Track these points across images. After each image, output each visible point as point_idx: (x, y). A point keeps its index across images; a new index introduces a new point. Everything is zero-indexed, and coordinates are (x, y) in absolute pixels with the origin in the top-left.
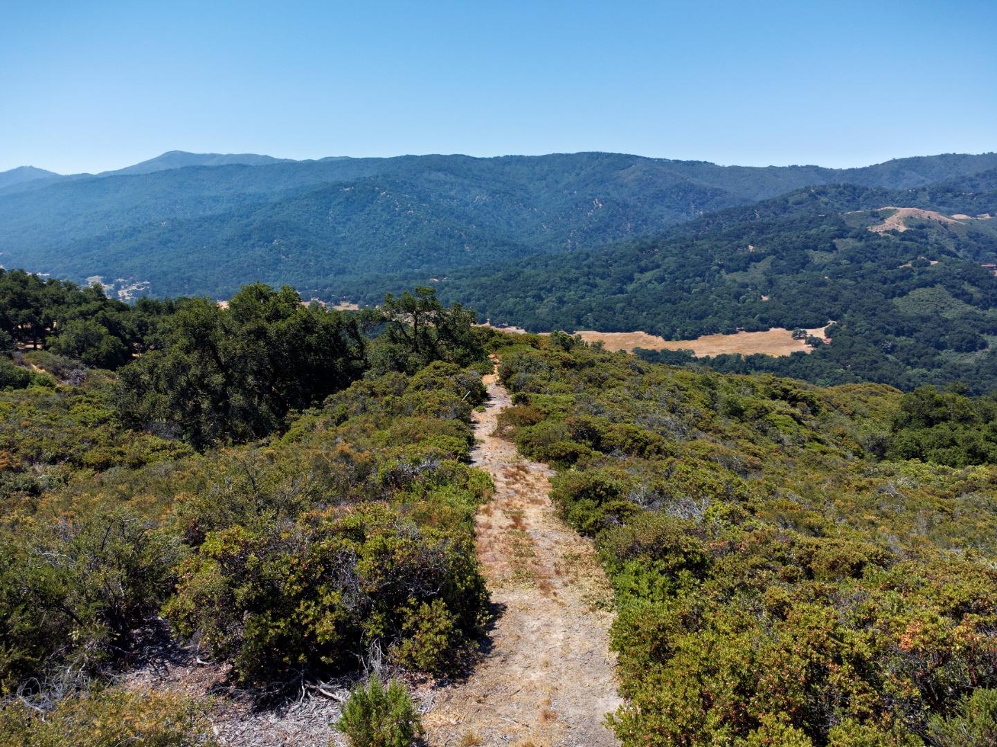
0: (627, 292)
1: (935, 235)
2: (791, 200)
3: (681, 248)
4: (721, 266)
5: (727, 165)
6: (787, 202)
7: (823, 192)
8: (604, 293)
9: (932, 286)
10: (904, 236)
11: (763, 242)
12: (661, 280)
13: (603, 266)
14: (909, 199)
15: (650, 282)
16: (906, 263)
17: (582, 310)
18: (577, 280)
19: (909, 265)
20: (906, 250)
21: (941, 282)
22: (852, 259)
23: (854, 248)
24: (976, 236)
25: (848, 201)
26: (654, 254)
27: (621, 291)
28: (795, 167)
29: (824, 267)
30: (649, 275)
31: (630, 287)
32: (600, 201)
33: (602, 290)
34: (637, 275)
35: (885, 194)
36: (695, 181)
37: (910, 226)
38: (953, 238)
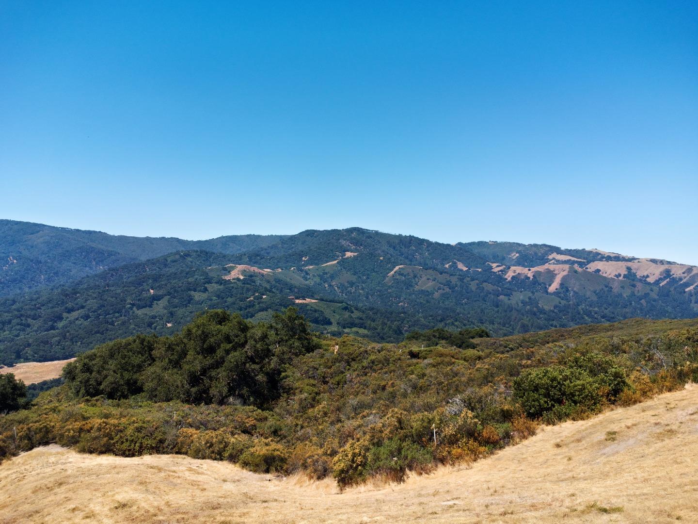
0: (57, 329)
1: (259, 281)
2: (169, 260)
3: (99, 293)
4: (133, 305)
5: (116, 235)
6: (167, 261)
7: (187, 255)
8: (36, 331)
9: (267, 310)
10: (244, 282)
11: (160, 287)
12: (87, 317)
13: (31, 309)
14: (239, 260)
15: (77, 319)
16: (250, 297)
17: (21, 346)
18: (10, 322)
19: (252, 299)
20: (248, 290)
21: (270, 308)
22: (218, 296)
23: (219, 289)
24: (278, 281)
25: (204, 261)
26: (76, 299)
27: (53, 328)
28: (163, 238)
29: (202, 302)
30: (75, 314)
31: (60, 325)
32: (14, 258)
33: (35, 328)
34: (65, 315)
35: (224, 256)
36: (93, 245)
37: (245, 276)
38: (268, 282)
